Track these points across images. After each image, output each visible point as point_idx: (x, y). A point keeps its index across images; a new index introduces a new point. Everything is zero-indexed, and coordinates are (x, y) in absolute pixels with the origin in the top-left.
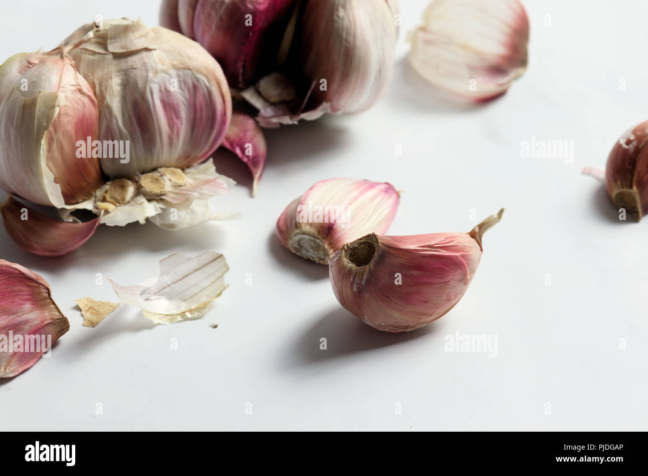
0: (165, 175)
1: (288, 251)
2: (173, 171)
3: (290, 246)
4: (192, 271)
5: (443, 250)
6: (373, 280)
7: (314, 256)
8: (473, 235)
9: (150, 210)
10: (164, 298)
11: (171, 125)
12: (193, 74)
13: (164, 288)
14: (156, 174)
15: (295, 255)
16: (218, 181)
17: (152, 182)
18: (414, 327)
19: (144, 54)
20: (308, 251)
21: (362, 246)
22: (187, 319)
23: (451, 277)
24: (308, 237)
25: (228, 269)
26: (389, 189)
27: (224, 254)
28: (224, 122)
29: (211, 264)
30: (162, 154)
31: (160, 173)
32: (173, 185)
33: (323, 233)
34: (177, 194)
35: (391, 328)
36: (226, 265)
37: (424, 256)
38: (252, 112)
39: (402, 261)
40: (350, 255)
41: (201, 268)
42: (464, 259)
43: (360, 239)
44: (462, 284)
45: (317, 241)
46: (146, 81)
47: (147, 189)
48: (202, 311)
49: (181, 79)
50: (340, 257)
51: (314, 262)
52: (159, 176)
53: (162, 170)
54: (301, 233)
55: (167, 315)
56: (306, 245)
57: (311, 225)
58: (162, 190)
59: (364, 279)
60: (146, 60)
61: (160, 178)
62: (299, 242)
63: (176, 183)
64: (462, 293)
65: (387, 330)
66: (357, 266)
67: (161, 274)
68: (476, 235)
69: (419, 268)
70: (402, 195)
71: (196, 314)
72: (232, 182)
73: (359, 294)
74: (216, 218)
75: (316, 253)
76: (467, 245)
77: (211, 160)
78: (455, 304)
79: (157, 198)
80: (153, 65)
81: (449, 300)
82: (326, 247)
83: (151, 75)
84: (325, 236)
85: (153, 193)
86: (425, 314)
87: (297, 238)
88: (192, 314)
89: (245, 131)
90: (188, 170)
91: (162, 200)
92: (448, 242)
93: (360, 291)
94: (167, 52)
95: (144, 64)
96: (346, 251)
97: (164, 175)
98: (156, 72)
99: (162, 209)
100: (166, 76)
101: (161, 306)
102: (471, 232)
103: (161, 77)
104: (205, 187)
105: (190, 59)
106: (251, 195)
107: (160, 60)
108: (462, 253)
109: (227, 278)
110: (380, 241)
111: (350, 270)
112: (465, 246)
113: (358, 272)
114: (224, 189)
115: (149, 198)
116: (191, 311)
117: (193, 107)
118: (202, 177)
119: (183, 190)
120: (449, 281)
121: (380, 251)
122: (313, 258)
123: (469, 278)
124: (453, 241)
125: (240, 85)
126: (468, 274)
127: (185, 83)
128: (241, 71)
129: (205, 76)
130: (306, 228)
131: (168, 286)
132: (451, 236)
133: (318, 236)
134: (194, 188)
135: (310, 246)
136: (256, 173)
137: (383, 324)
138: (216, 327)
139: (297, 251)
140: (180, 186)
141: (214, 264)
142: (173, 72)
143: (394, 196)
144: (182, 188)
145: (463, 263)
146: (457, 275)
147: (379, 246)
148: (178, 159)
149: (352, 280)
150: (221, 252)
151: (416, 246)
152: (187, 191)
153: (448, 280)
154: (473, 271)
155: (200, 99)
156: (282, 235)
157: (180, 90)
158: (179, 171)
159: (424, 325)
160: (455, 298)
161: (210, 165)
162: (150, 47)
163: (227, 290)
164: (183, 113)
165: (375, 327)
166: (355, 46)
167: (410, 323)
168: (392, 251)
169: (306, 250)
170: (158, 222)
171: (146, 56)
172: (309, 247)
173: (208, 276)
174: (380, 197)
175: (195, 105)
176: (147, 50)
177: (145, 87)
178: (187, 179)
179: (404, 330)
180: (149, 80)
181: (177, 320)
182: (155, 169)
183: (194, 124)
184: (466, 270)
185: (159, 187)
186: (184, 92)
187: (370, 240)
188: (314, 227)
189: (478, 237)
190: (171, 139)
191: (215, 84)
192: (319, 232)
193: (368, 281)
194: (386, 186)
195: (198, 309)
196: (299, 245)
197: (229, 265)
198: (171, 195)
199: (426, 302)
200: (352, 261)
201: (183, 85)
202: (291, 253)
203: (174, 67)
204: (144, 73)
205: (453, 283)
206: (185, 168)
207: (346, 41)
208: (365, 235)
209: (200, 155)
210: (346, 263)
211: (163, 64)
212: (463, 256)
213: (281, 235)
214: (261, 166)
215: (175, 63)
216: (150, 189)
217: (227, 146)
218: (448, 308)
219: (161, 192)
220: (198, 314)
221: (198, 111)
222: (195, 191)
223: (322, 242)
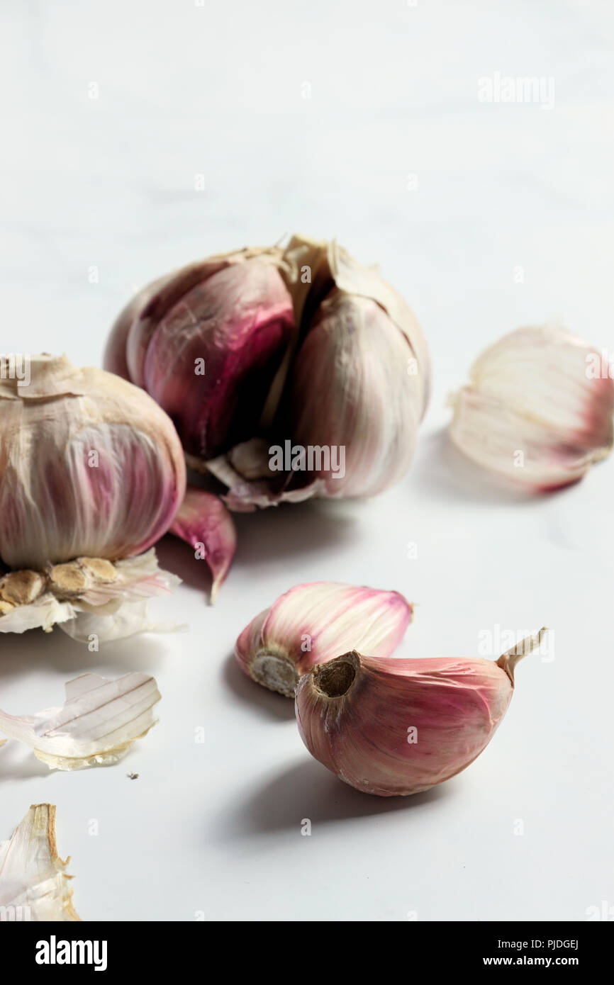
0: (86, 567)
1: (247, 678)
2: (98, 562)
3: (251, 672)
4: (110, 699)
5: (454, 680)
6: (352, 718)
7: (283, 687)
8: (501, 663)
9: (60, 613)
10: (68, 734)
11: (98, 499)
12: (132, 431)
13: (69, 722)
14: (74, 566)
15: (258, 684)
16: (159, 578)
17: (67, 576)
18: (411, 790)
19: (66, 401)
20: (275, 680)
21: (339, 668)
22: (96, 765)
23: (465, 719)
24: (275, 659)
25: (160, 698)
26: (397, 599)
27: (155, 678)
28: (173, 499)
29: (137, 690)
30: (84, 538)
31: (79, 564)
32: (96, 581)
33: (296, 654)
34: (99, 593)
35: (379, 789)
36: (157, 692)
37: (426, 688)
38: (218, 489)
39: (394, 693)
40: (321, 680)
41: (122, 696)
42: (485, 695)
43: (336, 659)
44: (482, 731)
45: (288, 665)
46: (66, 437)
47: (59, 585)
48: (118, 755)
49: (116, 437)
50: (307, 683)
51: (283, 696)
52: (76, 569)
53: (83, 560)
54: (266, 653)
55: (69, 759)
56: (273, 670)
57: (281, 642)
58: (80, 587)
59: (339, 714)
60: (68, 409)
61: (78, 571)
62: (264, 666)
63: (100, 579)
64: (482, 745)
65: (372, 791)
66: (329, 696)
67: (67, 701)
68: (507, 664)
69: (418, 703)
70: (415, 609)
71: (110, 759)
72: (177, 579)
73: (332, 736)
74: (154, 631)
75: (286, 682)
76: (489, 675)
77: (153, 550)
78: (473, 760)
79: (72, 598)
80: (77, 416)
81: (462, 753)
82: (299, 674)
83: (73, 429)
84: (298, 658)
85: (66, 590)
86: (427, 772)
87: (261, 660)
88: (104, 758)
89: (207, 515)
90: (120, 563)
91: (79, 601)
92: (461, 670)
93: (333, 731)
94: (98, 400)
95: (66, 415)
96: (315, 675)
97: (84, 568)
98: (81, 426)
99: (77, 613)
100: (94, 431)
101: (64, 745)
102: (499, 660)
103: (87, 433)
104: (139, 585)
105: (130, 411)
106: (209, 603)
107: (87, 410)
108: (482, 687)
109: (158, 711)
110: (361, 662)
111: (320, 702)
112: (487, 677)
113: (330, 704)
114: (164, 588)
115: (61, 597)
116: (103, 754)
117: (131, 476)
118: (138, 572)
119: (108, 588)
120: (463, 726)
121: (361, 676)
122: (282, 690)
123: (492, 724)
124: (469, 669)
125: (203, 452)
126: (490, 716)
127: (121, 443)
128: (204, 432)
129: (150, 434)
130: (273, 646)
131: (76, 718)
132: (466, 661)
133: (290, 659)
134: (124, 587)
135: (278, 672)
136: (218, 572)
137: (366, 782)
138: (135, 777)
139: (261, 678)
140: (106, 583)
141: (142, 690)
142: (105, 428)
143: (403, 610)
144: (109, 586)
145: (483, 702)
146: (475, 718)
147: (361, 669)
148: (107, 547)
149: (322, 715)
150: (151, 675)
151: (414, 672)
152: (114, 589)
153: (461, 723)
154: (499, 714)
155: (141, 465)
156: (242, 656)
157: (113, 452)
158: (108, 563)
159: (427, 788)
160: (471, 751)
161: (151, 558)
162: (75, 392)
163: (156, 726)
164: (116, 483)
165: (356, 786)
166: (361, 403)
167: (407, 784)
168: (379, 677)
169: (273, 678)
170: (72, 632)
171: (69, 404)
172: (278, 674)
173: (132, 707)
174: (382, 610)
175: (133, 474)
176: (70, 395)
177: (64, 446)
178: (116, 575)
179: (396, 794)
180: (70, 436)
181: (81, 766)
182: (73, 559)
183: (130, 500)
184: (488, 712)
185: (76, 582)
186: (118, 454)
187: (349, 660)
188: (285, 646)
189: (508, 666)
190: (97, 518)
191: (164, 447)
192: (290, 653)
193: (345, 718)
194: (393, 595)
195: (113, 752)
196: (264, 671)
197: (162, 693)
198: (91, 595)
199: (428, 754)
200: (324, 689)
201: (117, 445)
202: (252, 681)
203: (106, 420)
204: (64, 426)
205: (467, 729)
206: (116, 559)
207: (350, 396)
208: (343, 654)
209: (138, 542)
210: (314, 691)
211: (91, 416)
212: (482, 691)
213: (240, 657)
214: (226, 563)
215: (109, 415)
216: (63, 585)
217: (181, 533)
218: (461, 765)
219: (78, 589)
220: (113, 759)
221: (138, 482)
222: (124, 590)
223: (293, 667)
